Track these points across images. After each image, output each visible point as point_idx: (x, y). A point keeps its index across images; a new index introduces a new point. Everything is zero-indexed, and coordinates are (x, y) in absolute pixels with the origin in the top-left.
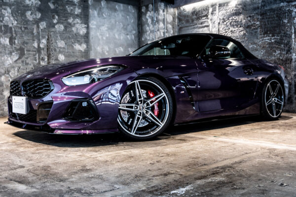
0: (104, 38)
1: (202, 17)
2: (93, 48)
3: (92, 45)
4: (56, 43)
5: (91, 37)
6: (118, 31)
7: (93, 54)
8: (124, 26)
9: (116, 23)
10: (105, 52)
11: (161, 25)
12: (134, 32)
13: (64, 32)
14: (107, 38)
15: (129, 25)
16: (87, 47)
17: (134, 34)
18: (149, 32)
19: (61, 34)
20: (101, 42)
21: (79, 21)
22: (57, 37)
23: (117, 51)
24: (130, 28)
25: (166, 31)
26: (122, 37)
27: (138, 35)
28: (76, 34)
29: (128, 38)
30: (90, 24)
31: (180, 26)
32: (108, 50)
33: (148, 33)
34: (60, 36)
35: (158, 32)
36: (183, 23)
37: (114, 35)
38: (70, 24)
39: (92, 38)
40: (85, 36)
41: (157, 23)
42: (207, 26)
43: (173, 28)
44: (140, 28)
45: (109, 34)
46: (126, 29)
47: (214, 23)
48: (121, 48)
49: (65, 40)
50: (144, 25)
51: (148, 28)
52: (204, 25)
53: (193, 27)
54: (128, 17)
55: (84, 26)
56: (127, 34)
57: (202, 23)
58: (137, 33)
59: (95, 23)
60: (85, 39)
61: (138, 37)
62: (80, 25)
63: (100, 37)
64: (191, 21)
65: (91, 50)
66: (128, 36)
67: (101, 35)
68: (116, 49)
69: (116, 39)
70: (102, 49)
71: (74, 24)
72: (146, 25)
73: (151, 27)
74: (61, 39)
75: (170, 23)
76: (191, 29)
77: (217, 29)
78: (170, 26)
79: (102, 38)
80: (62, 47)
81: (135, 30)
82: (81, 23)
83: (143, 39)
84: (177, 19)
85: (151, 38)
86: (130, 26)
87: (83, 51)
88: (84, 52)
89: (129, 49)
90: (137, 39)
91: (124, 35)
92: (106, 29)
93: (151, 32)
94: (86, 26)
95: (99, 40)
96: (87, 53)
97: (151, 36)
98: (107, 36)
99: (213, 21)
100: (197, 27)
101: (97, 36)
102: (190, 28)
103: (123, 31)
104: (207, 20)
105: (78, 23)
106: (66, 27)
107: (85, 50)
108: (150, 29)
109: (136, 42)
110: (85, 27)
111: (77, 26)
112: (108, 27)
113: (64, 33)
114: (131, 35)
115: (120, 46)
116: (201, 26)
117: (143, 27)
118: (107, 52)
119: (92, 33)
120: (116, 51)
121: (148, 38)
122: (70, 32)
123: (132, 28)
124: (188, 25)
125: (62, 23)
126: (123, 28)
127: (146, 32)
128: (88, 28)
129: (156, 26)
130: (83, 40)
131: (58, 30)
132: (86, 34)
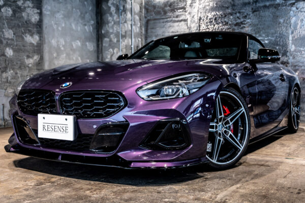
0: (60, 29)
1: (178, 9)
2: (46, 41)
3: (46, 36)
4: (3, 32)
5: (44, 27)
6: (75, 20)
7: (47, 48)
8: (81, 13)
9: (72, 9)
10: (61, 46)
11: (129, 15)
12: (92, 22)
13: (13, 18)
14: (62, 28)
15: (86, 13)
16: (40, 40)
17: (92, 25)
18: (113, 23)
19: (9, 20)
20: (56, 34)
21: (31, 5)
22: (4, 24)
23: (74, 45)
24: (88, 16)
25: (133, 23)
26: (79, 28)
27: (97, 26)
28: (26, 22)
29: (85, 29)
30: (43, 10)
31: (149, 18)
32: (64, 43)
33: (110, 25)
34: (7, 23)
35: (125, 24)
36: (152, 15)
37: (71, 25)
38: (19, 8)
39: (46, 27)
40: (37, 25)
41: (123, 13)
42: (185, 20)
43: (140, 19)
44: (99, 18)
45: (65, 23)
46: (83, 18)
47: (193, 17)
48: (78, 41)
49: (14, 29)
50: (105, 14)
51: (110, 18)
52: (181, 18)
53: (166, 20)
54: (86, 3)
55: (36, 11)
56: (85, 25)
57: (177, 17)
58: (95, 24)
59: (49, 8)
60: (37, 28)
61: (97, 28)
62: (32, 10)
63: (55, 27)
64: (163, 13)
65: (45, 43)
66: (86, 27)
67: (56, 24)
68: (73, 43)
69: (73, 30)
70: (58, 42)
71: (25, 8)
72: (108, 15)
73: (115, 18)
74: (9, 28)
75: (137, 14)
76: (163, 22)
77: (198, 25)
78: (137, 18)
79: (57, 28)
80: (10, 38)
81: (93, 20)
82: (33, 7)
83: (103, 32)
84: (144, 10)
85: (115, 31)
86: (88, 14)
87: (35, 44)
88: (37, 46)
89: (87, 43)
90: (95, 31)
91: (82, 25)
92: (61, 16)
93: (115, 23)
94: (39, 11)
95: (54, 30)
96: (40, 47)
97: (115, 29)
98: (63, 25)
99: (192, 15)
100: (171, 21)
101: (51, 26)
102: (162, 21)
103: (80, 21)
104: (184, 13)
105: (29, 7)
106: (14, 11)
107: (37, 43)
108: (113, 20)
109: (94, 35)
110: (38, 13)
111: (28, 10)
112: (63, 15)
113: (12, 20)
114: (89, 26)
115: (78, 40)
116: (176, 19)
117: (104, 17)
118: (63, 46)
119: (46, 21)
120: (72, 46)
121: (111, 31)
122: (20, 18)
123: (90, 17)
124: (158, 17)
125: (10, 6)
126: (80, 16)
127: (108, 23)
128: (41, 14)
129: (123, 16)
130: (35, 29)
131: (5, 14)
132: (38, 22)
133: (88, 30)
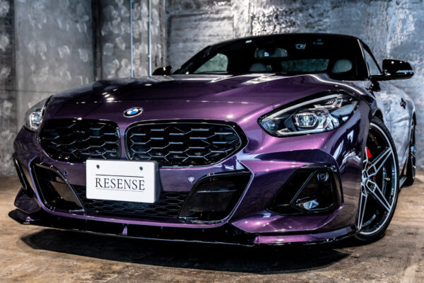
0: (40, 26)
2: (20, 45)
3: (19, 37)
5: (17, 22)
6: (61, 13)
7: (21, 57)
8: (71, 4)
10: (42, 54)
11: (144, 8)
12: (87, 18)
14: (44, 25)
15: (78, 3)
16: (11, 43)
17: (86, 22)
18: (119, 20)
20: (34, 34)
23: (60, 53)
24: (80, 8)
25: (150, 20)
26: (68, 27)
27: (93, 24)
29: (77, 29)
31: (172, 13)
32: (46, 50)
33: (115, 22)
35: (140, 22)
36: (178, 9)
37: (56, 20)
39: (20, 24)
40: (6, 19)
41: (136, 5)
42: (230, 18)
43: (160, 15)
44: (97, 12)
45: (48, 18)
46: (74, 11)
47: (242, 13)
48: (66, 47)
50: (106, 5)
51: (114, 12)
52: (222, 16)
53: (200, 17)
56: (77, 22)
57: (217, 12)
58: (91, 21)
60: (6, 24)
61: (93, 28)
63: (33, 23)
64: (194, 6)
65: (18, 49)
66: (78, 26)
67: (34, 19)
68: (59, 49)
69: (59, 29)
70: (37, 47)
72: (112, 7)
73: (123, 12)
75: (156, 7)
76: (195, 21)
77: (249, 25)
78: (156, 12)
79: (36, 25)
81: (88, 15)
83: (103, 33)
84: (165, 1)
85: (123, 33)
86: (80, 5)
87: (4, 50)
88: (6, 53)
89: (80, 50)
90: (91, 32)
91: (71, 22)
92: (42, 7)
93: (122, 20)
95: (31, 28)
96: (11, 53)
97: (123, 29)
98: (45, 21)
99: (240, 10)
100: (208, 18)
101: (27, 21)
102: (193, 18)
103: (70, 15)
104: (227, 7)
107: (7, 49)
108: (120, 15)
109: (90, 38)
112: (45, 4)
114: (82, 24)
115: (66, 44)
116: (216, 16)
117: (104, 10)
118: (45, 54)
119: (20, 14)
120: (58, 53)
121: (116, 32)
123: (83, 10)
124: (188, 12)
126: (69, 7)
127: (112, 19)
129: (135, 10)
130: (4, 26)
132: (8, 14)
133: (80, 30)
